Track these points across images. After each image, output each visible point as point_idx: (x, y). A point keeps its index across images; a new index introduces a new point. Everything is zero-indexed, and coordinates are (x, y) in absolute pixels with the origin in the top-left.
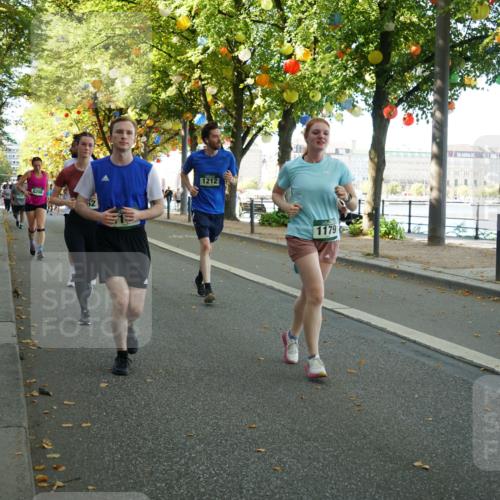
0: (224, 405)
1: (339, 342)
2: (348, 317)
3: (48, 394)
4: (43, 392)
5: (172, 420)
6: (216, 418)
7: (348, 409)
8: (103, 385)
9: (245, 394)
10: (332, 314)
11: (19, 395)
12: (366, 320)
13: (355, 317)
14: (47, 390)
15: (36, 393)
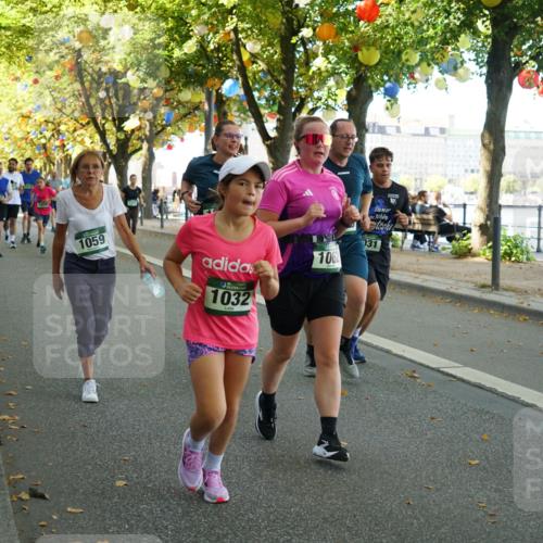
0: (298, 514)
1: (453, 418)
2: (463, 381)
3: (42, 497)
4: (35, 495)
5: (225, 536)
6: (288, 534)
7: (477, 521)
8: (120, 483)
9: (325, 496)
10: (439, 375)
11: (4, 500)
12: (488, 385)
13: (473, 380)
14: (40, 491)
15: (25, 496)
